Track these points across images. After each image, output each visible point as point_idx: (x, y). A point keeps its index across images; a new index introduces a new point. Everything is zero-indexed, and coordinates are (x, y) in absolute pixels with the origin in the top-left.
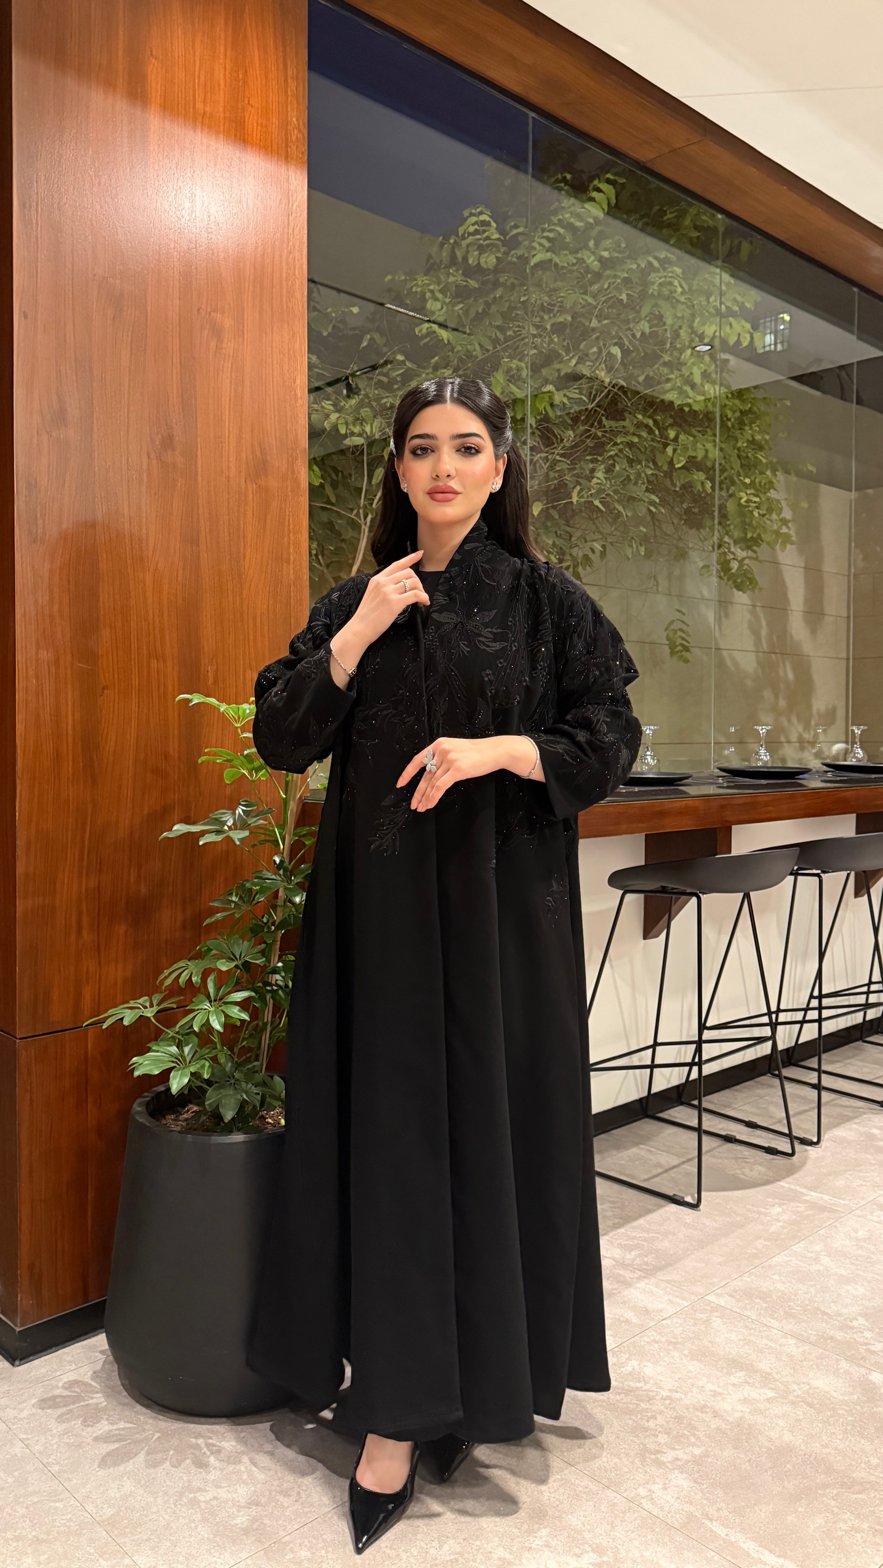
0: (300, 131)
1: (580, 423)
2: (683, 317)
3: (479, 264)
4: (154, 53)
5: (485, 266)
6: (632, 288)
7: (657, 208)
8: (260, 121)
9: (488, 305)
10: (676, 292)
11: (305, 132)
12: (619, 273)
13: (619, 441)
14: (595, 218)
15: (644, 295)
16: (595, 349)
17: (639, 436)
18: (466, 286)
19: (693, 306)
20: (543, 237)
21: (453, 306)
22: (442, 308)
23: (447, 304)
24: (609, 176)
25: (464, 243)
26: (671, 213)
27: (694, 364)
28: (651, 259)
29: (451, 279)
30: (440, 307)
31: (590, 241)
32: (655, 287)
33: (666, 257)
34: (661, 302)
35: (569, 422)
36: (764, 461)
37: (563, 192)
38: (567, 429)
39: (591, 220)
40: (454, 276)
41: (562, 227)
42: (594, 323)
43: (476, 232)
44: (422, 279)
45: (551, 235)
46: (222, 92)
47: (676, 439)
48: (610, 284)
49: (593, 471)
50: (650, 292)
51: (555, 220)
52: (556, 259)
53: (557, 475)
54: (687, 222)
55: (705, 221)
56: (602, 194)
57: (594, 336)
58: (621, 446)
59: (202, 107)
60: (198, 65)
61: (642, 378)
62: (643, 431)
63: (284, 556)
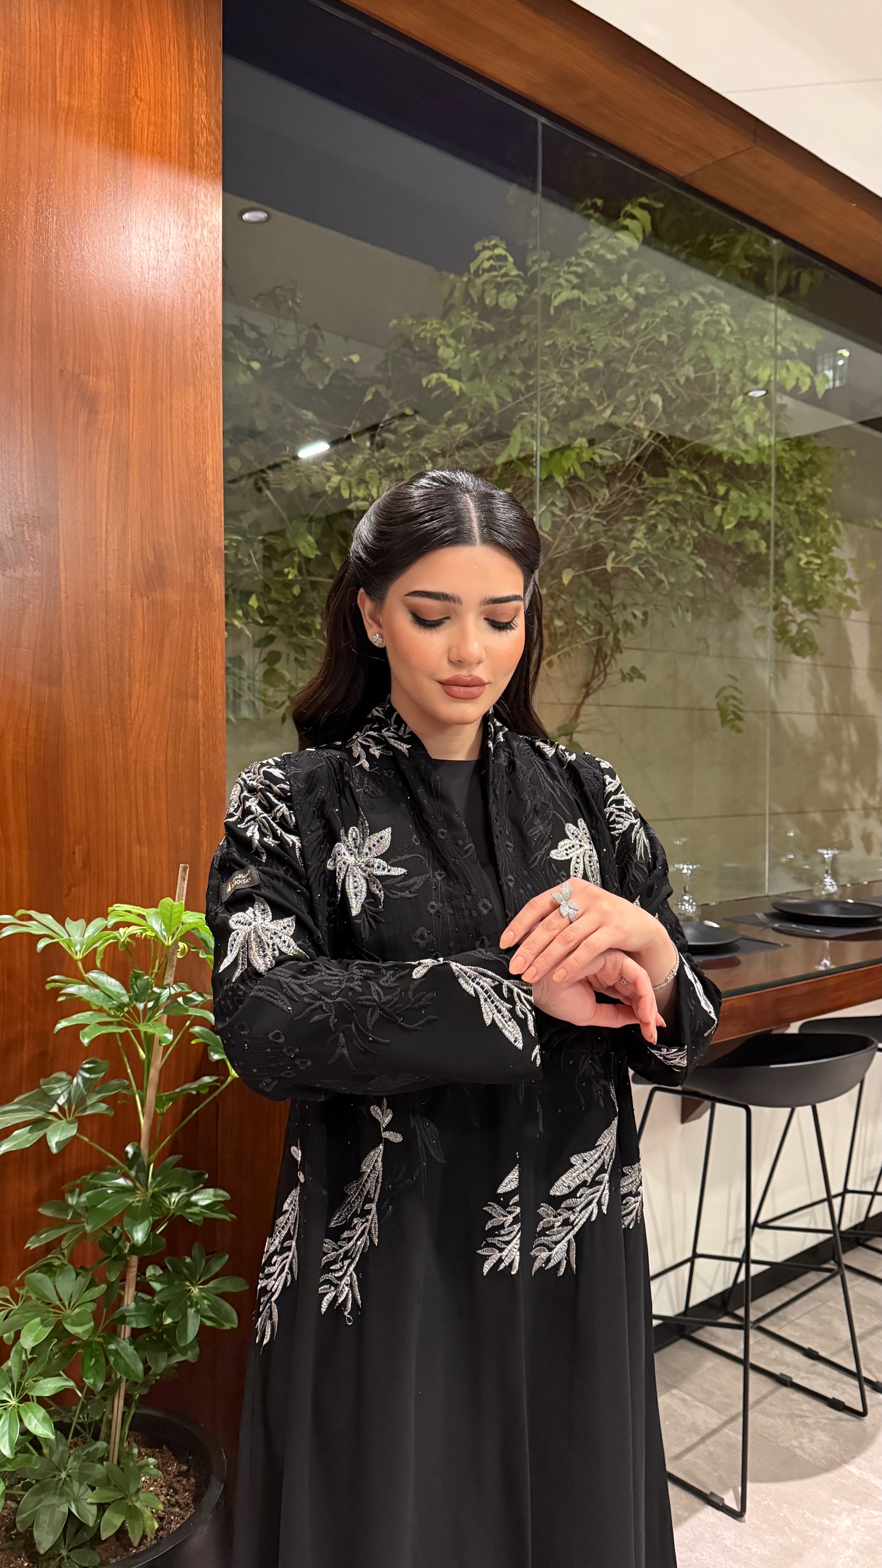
1: (617, 481)
2: (733, 360)
3: (497, 304)
5: (504, 307)
6: (673, 328)
7: (702, 237)
9: (510, 350)
10: (723, 331)
11: (219, 133)
12: (658, 312)
13: (660, 500)
14: (630, 250)
15: (687, 336)
16: (632, 398)
17: (683, 494)
18: (482, 329)
19: (745, 347)
20: (571, 273)
21: (468, 353)
23: (461, 351)
24: (644, 200)
25: (479, 281)
26: (717, 242)
27: (746, 412)
29: (464, 322)
30: (453, 354)
31: (623, 275)
32: (701, 326)
33: (712, 292)
34: (707, 343)
35: (603, 479)
36: (826, 517)
37: (592, 221)
38: (602, 487)
39: (624, 252)
40: (467, 318)
41: (592, 260)
42: (632, 369)
43: (492, 268)
44: (433, 323)
45: (579, 270)
46: (96, 79)
47: (725, 496)
48: (647, 324)
49: (632, 531)
50: (694, 332)
51: (582, 252)
52: (585, 297)
53: (591, 537)
54: (737, 251)
55: (758, 250)
56: (635, 222)
57: (631, 383)
58: (663, 506)
59: (67, 98)
60: (59, 44)
61: (687, 428)
62: (688, 488)
63: (190, 690)
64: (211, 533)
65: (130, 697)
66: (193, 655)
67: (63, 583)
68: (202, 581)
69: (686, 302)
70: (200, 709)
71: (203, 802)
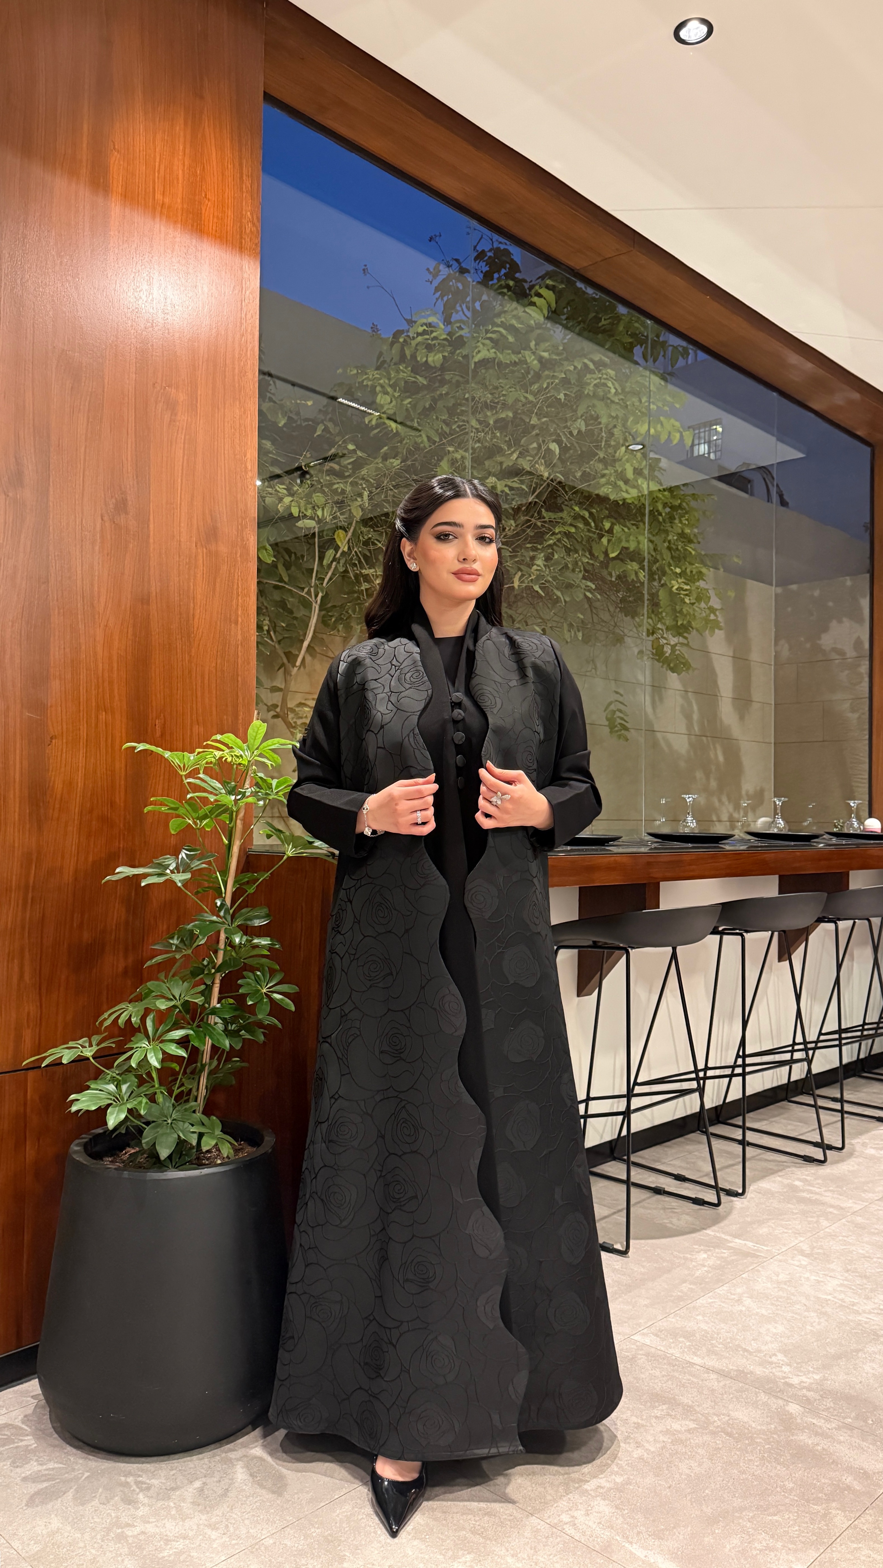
0: (254, 224)
1: (520, 514)
2: (617, 417)
3: (426, 361)
4: (116, 147)
5: (433, 365)
6: (569, 388)
7: (592, 315)
8: (216, 214)
9: (435, 400)
10: (609, 392)
11: (259, 225)
12: (557, 374)
13: (557, 531)
14: (536, 321)
15: (580, 395)
16: (535, 445)
17: (576, 527)
18: (415, 382)
19: (627, 406)
20: (487, 338)
21: (402, 401)
22: (391, 402)
23: (396, 398)
24: (549, 282)
25: (414, 343)
26: (605, 320)
27: (627, 461)
29: (401, 375)
30: (389, 401)
31: (531, 341)
32: (591, 388)
33: (601, 359)
34: (596, 402)
35: (511, 511)
36: (693, 553)
37: (506, 297)
39: (532, 323)
40: (403, 372)
41: (504, 329)
42: (534, 421)
43: (424, 333)
44: (373, 374)
45: (494, 336)
46: (180, 185)
47: (611, 531)
48: (548, 384)
49: (533, 558)
50: (586, 392)
51: (497, 321)
52: (500, 357)
54: (621, 328)
55: (637, 328)
56: (542, 299)
57: (534, 433)
58: (559, 536)
59: (161, 198)
60: (158, 160)
61: (578, 474)
62: (580, 522)
63: (233, 618)
64: (249, 505)
65: (194, 618)
66: (235, 592)
67: (152, 533)
68: (242, 540)
69: (579, 367)
70: (239, 632)
71: (240, 699)
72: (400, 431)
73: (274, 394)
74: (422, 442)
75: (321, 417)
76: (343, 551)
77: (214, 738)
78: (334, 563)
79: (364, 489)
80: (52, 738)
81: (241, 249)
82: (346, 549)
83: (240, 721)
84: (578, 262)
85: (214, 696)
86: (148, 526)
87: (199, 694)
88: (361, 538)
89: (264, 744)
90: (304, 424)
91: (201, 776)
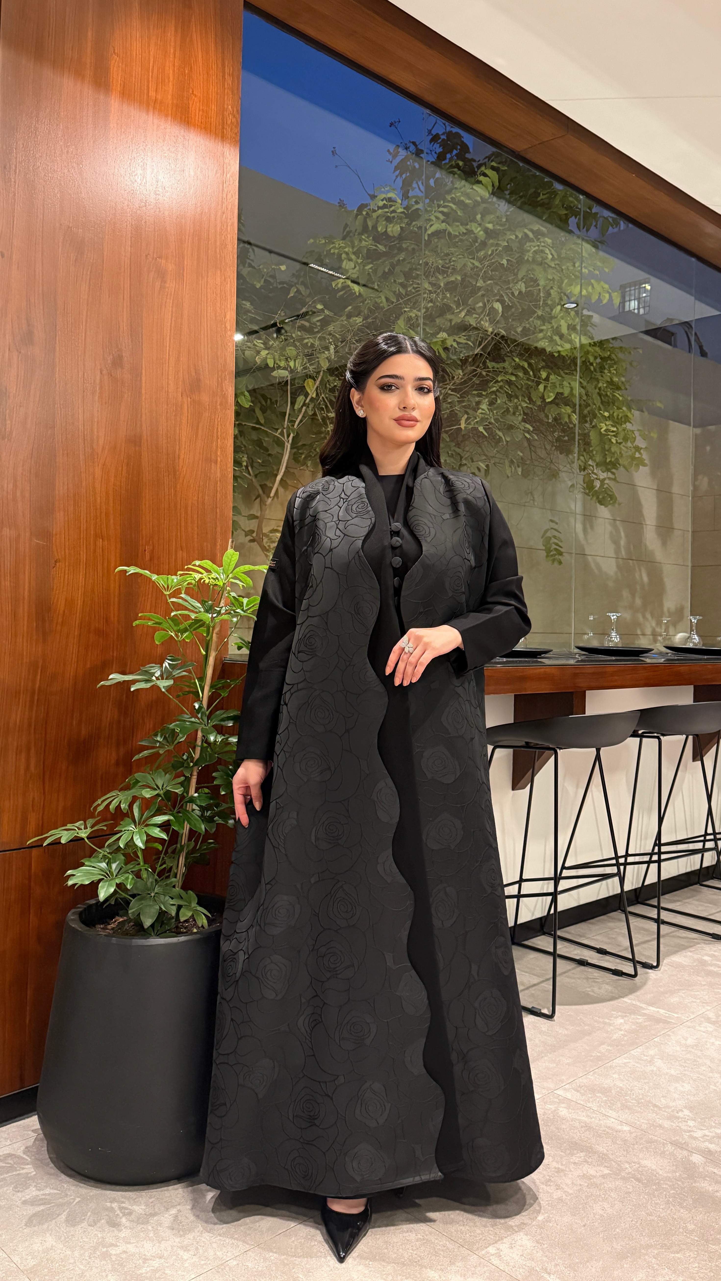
0: (234, 116)
1: (468, 364)
2: (553, 279)
3: (386, 231)
4: (116, 51)
5: (391, 234)
6: (511, 254)
7: (532, 191)
8: (201, 107)
9: (393, 266)
10: (547, 258)
11: (239, 117)
12: (500, 242)
13: (499, 379)
14: (482, 197)
15: (520, 261)
16: (481, 304)
17: (516, 376)
18: (375, 250)
19: (562, 270)
20: (439, 212)
21: (364, 266)
22: (355, 267)
23: (359, 264)
24: (494, 164)
25: (375, 215)
26: (543, 194)
27: (563, 318)
28: (526, 231)
29: (364, 243)
30: (353, 266)
31: (477, 214)
32: (531, 254)
33: (539, 230)
34: (535, 267)
35: (459, 362)
36: (621, 398)
37: (456, 176)
38: (457, 369)
39: (479, 199)
40: (366, 241)
41: (454, 204)
42: (480, 283)
43: (384, 206)
44: (339, 243)
45: (445, 210)
46: (171, 83)
47: (547, 379)
48: (493, 251)
49: (478, 403)
50: (526, 258)
51: (448, 197)
52: (450, 229)
53: (449, 406)
54: (557, 201)
55: (572, 202)
56: (487, 178)
57: (480, 294)
58: (501, 384)
59: (155, 95)
60: (152, 62)
61: (519, 329)
62: (520, 372)
63: (213, 457)
64: (228, 361)
65: (179, 459)
66: (215, 436)
67: (144, 385)
68: (222, 390)
69: (520, 236)
70: (218, 470)
71: (219, 529)
72: (362, 293)
73: (252, 261)
74: (381, 302)
75: (294, 280)
76: (312, 398)
77: (193, 563)
78: (304, 408)
79: (330, 343)
80: (56, 562)
81: (223, 137)
82: (314, 396)
83: (218, 547)
84: (519, 145)
85: (196, 525)
86: (141, 378)
87: (183, 524)
88: (328, 385)
89: (237, 569)
90: (279, 287)
91: (183, 595)
